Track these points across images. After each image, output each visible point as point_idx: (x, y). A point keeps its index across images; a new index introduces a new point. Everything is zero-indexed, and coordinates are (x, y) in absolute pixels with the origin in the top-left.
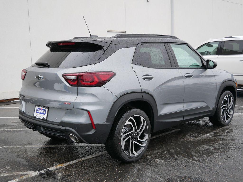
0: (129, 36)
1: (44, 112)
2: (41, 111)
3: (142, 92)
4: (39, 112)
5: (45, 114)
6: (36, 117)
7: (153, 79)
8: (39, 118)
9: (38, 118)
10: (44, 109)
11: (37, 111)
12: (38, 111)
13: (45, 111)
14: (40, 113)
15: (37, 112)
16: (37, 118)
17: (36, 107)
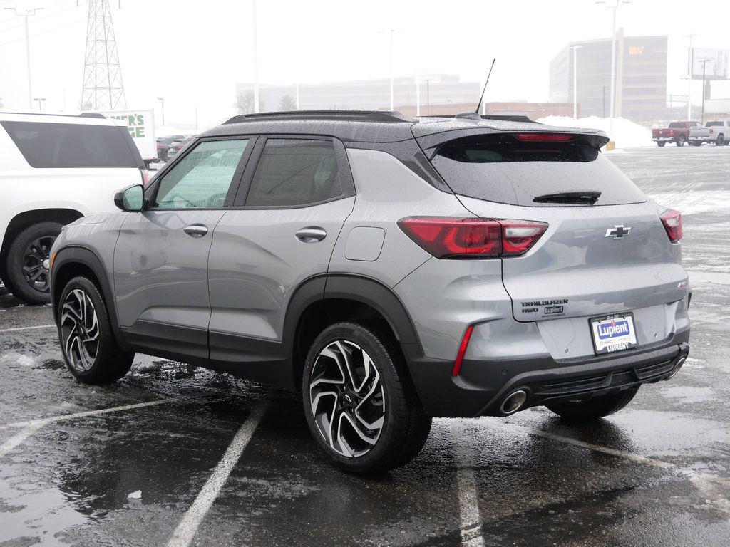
1: (623, 328)
2: (615, 330)
4: (611, 334)
5: (627, 333)
6: (609, 351)
8: (617, 351)
9: (614, 352)
10: (621, 319)
11: (602, 335)
12: (603, 332)
13: (625, 325)
14: (615, 335)
15: (602, 338)
16: (611, 353)
17: (595, 325)
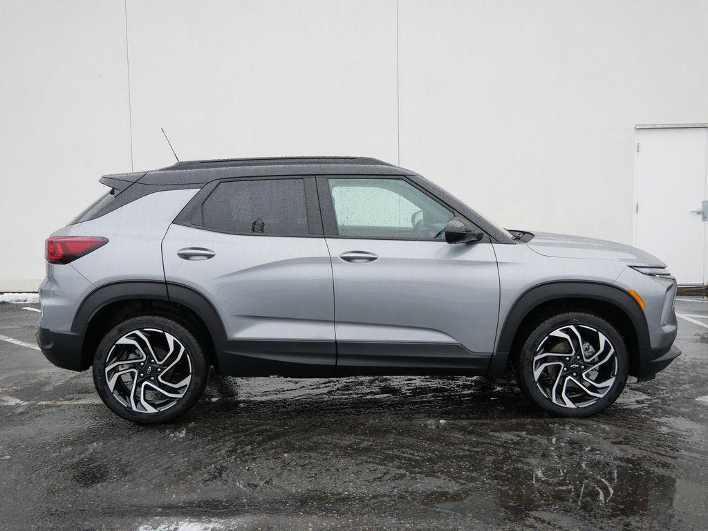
0: (206, 164)
3: (166, 283)
7: (213, 258)
